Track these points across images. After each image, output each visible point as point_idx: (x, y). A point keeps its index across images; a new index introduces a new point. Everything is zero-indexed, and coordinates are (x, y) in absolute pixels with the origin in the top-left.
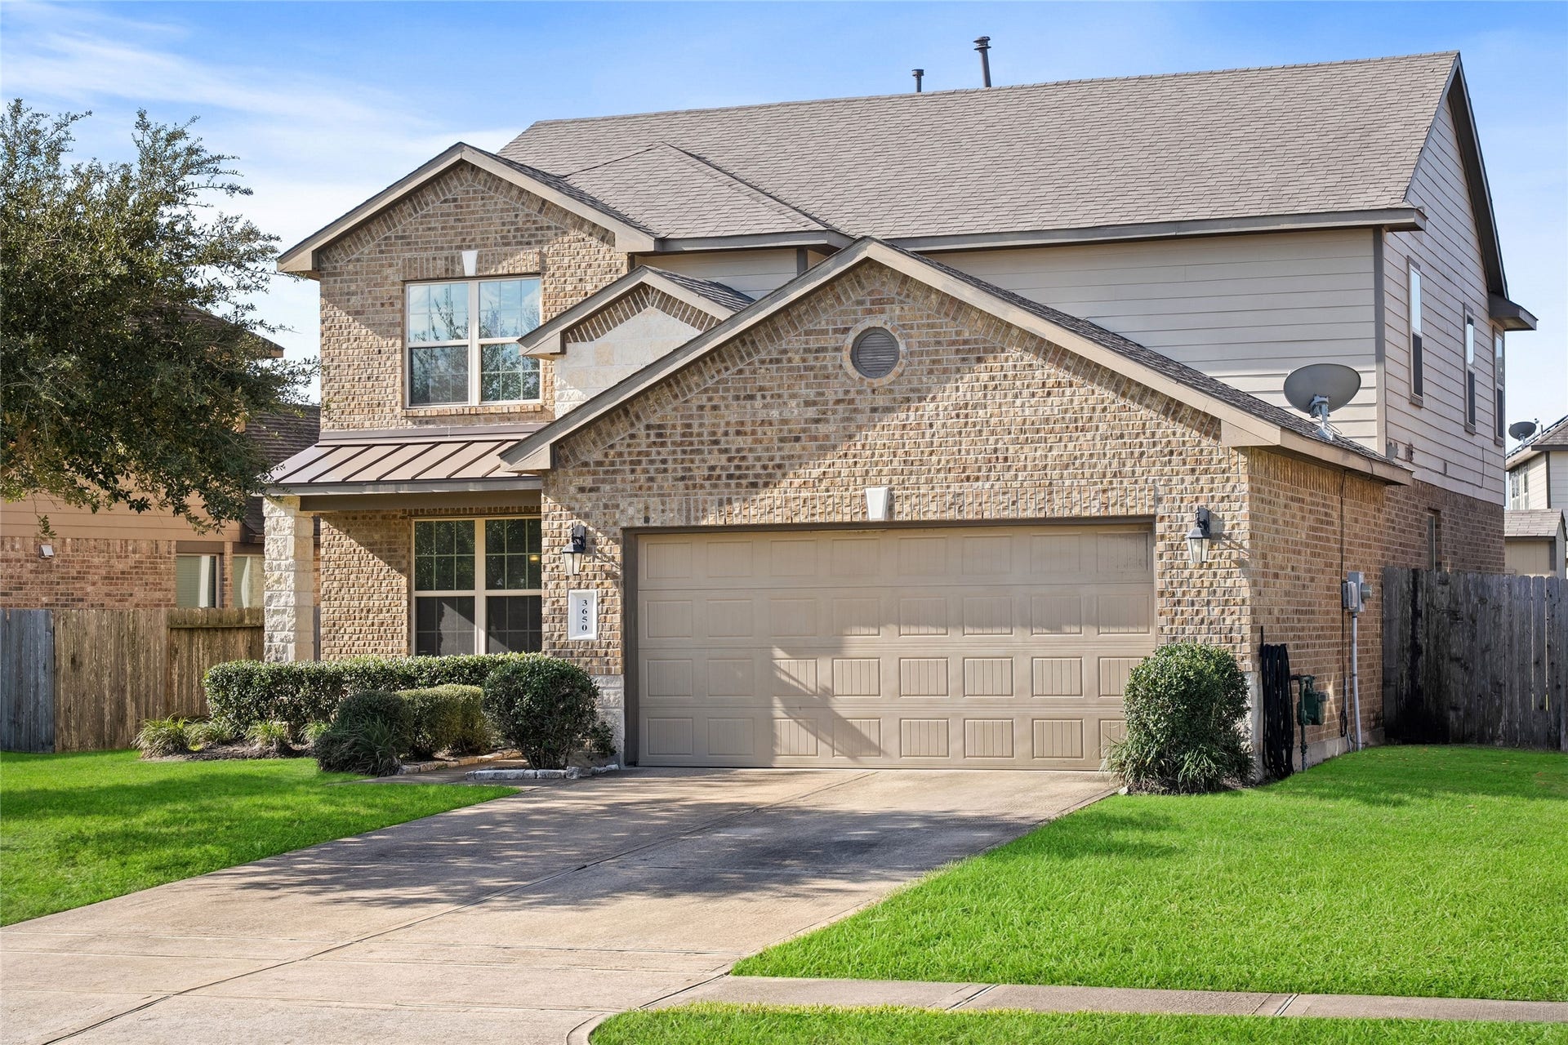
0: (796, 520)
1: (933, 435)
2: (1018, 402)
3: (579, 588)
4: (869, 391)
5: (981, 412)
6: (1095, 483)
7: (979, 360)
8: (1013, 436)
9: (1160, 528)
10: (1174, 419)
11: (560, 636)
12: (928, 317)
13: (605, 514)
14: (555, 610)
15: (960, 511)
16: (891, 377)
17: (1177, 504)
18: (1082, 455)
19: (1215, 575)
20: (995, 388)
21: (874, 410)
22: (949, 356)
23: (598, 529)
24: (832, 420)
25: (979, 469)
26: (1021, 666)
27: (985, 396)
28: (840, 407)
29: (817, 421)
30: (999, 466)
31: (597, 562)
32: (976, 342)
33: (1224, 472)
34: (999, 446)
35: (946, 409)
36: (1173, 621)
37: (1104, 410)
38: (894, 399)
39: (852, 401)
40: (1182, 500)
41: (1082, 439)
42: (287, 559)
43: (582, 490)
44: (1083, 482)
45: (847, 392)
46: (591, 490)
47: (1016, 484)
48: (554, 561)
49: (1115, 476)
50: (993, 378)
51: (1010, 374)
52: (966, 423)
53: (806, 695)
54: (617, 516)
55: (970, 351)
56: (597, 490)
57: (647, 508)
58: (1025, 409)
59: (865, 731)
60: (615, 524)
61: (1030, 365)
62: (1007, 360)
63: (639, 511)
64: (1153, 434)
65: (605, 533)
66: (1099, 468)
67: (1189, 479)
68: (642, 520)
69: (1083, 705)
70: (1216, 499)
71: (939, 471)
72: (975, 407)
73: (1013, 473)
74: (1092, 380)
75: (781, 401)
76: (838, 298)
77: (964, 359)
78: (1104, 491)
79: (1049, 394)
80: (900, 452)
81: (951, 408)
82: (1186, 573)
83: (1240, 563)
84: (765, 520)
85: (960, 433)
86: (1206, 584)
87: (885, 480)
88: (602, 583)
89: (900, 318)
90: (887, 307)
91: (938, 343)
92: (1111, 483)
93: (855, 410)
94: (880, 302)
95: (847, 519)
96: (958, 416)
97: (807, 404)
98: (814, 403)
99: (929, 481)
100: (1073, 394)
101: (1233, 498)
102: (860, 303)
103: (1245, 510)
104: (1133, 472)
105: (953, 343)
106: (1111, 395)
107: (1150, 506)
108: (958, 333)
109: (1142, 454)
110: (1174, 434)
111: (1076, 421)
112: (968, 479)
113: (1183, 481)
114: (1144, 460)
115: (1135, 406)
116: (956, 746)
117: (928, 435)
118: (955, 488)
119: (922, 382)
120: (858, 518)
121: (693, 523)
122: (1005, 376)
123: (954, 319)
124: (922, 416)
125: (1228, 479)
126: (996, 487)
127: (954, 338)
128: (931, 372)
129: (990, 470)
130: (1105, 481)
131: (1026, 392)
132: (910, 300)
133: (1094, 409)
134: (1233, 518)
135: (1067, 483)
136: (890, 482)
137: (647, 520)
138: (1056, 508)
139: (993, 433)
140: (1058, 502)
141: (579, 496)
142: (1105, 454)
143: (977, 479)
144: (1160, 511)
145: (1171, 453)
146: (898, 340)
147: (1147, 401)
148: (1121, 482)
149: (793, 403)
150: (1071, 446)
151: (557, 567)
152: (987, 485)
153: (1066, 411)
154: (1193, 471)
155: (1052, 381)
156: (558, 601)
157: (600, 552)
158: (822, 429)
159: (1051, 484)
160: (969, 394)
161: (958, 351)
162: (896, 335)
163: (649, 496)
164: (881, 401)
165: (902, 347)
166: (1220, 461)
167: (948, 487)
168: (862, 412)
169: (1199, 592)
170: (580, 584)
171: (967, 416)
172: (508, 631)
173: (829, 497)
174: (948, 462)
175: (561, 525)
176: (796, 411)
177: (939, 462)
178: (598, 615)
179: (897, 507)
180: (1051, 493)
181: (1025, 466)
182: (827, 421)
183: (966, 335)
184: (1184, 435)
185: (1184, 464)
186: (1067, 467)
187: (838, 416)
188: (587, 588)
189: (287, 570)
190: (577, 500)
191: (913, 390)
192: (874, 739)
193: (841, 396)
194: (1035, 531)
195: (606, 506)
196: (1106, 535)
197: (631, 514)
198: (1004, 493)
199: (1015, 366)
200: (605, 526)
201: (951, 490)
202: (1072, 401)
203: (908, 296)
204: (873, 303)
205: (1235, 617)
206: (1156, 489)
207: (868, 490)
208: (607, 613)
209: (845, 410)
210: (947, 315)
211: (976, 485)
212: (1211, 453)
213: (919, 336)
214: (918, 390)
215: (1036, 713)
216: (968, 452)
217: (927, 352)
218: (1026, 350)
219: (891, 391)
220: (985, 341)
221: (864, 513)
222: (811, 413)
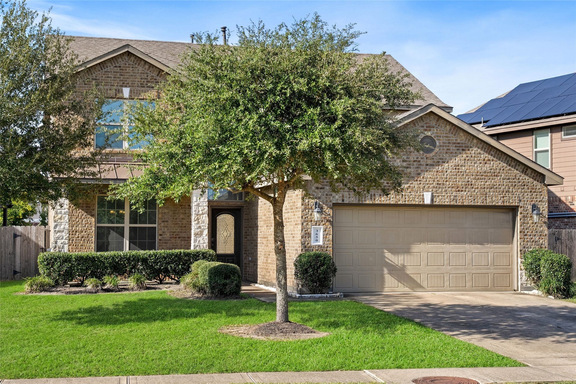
0: (399, 203)
1: (447, 175)
2: (476, 165)
3: (316, 225)
4: (425, 158)
5: (463, 168)
6: (500, 194)
7: (463, 150)
8: (474, 177)
9: (520, 210)
10: (525, 174)
11: (308, 243)
12: (446, 133)
13: (326, 198)
14: (306, 233)
15: (456, 202)
16: (433, 153)
17: (526, 202)
18: (496, 184)
19: (537, 226)
20: (468, 160)
21: (427, 165)
22: (453, 148)
23: (324, 203)
24: (412, 168)
25: (463, 188)
26: (469, 256)
27: (465, 162)
28: (415, 163)
29: (407, 168)
30: (469, 187)
31: (323, 216)
32: (462, 143)
33: (540, 192)
34: (469, 180)
35: (452, 166)
36: (524, 241)
37: (503, 170)
38: (434, 162)
39: (419, 161)
40: (527, 201)
41: (496, 179)
42: (65, 209)
43: (317, 188)
44: (496, 194)
45: (417, 158)
46: (321, 188)
47: (475, 193)
48: (306, 215)
49: (507, 192)
50: (467, 157)
51: (473, 155)
52: (458, 172)
53: (394, 266)
54: (331, 199)
55: (460, 147)
56: (323, 188)
57: (343, 196)
58: (478, 168)
59: (415, 279)
60: (330, 201)
61: (480, 153)
62: (472, 151)
63: (340, 197)
64: (519, 179)
65: (327, 205)
66: (502, 189)
67: (530, 194)
68: (341, 201)
69: (489, 269)
70: (538, 201)
71: (449, 187)
72: (461, 166)
73: (474, 189)
74: (499, 160)
75: (394, 160)
76: (415, 124)
77: (458, 149)
78: (503, 197)
79: (486, 163)
80: (436, 180)
81: (453, 166)
82: (528, 225)
83: (545, 223)
84: (388, 202)
85: (456, 175)
86: (534, 229)
87: (430, 190)
88: (325, 224)
89: (436, 133)
90: (432, 129)
91: (449, 143)
92: (505, 194)
93: (421, 165)
94: (429, 127)
95: (417, 203)
96: (456, 169)
97: (404, 161)
98: (406, 161)
99: (446, 191)
100: (494, 164)
101: (543, 201)
102: (423, 127)
103: (547, 205)
104: (512, 191)
105: (454, 143)
106: (505, 165)
107: (518, 203)
108: (456, 140)
109: (515, 185)
110: (525, 179)
111: (494, 173)
112: (459, 191)
113: (528, 195)
114: (516, 187)
115: (513, 169)
116: (447, 284)
117: (445, 175)
118: (454, 194)
119: (443, 156)
120: (422, 203)
121: (361, 202)
122: (472, 156)
123: (455, 135)
124: (444, 168)
125: (541, 195)
126: (468, 194)
127: (454, 141)
128: (447, 153)
129: (466, 188)
130: (504, 193)
131: (478, 162)
132: (440, 127)
133: (500, 169)
134: (543, 207)
135: (491, 194)
136: (432, 191)
137: (343, 200)
138: (488, 202)
139: (467, 175)
140: (489, 200)
141: (316, 190)
142: (504, 185)
143: (462, 191)
144: (521, 205)
145: (524, 185)
146: (436, 141)
147: (517, 168)
148: (509, 194)
149: (398, 161)
150: (493, 181)
151: (307, 217)
152: (465, 193)
153: (491, 169)
154: (531, 191)
155: (487, 159)
156: (307, 230)
157: (324, 212)
158: (409, 170)
159: (486, 194)
160: (459, 161)
161: (456, 146)
162: (435, 139)
163: (344, 191)
164: (429, 162)
165: (438, 144)
166: (539, 189)
167: (452, 193)
168: (423, 165)
169: (532, 232)
170: (316, 224)
171: (458, 169)
172: (137, 241)
173: (411, 195)
174: (452, 184)
175: (309, 201)
176: (399, 164)
177: (449, 184)
178: (323, 235)
179: (435, 200)
180: (486, 197)
181: (478, 187)
182: (410, 168)
183: (459, 141)
184: (528, 180)
185: (528, 189)
186: (491, 188)
187: (415, 166)
188: (319, 225)
189: (65, 214)
190: (315, 192)
191: (440, 159)
192: (419, 281)
193: (415, 159)
194: (473, 210)
195: (327, 195)
196: (496, 212)
197: (337, 198)
198: (471, 196)
199: (475, 153)
200: (326, 202)
201: (453, 194)
202: (493, 166)
203: (439, 126)
204: (427, 127)
205: (543, 240)
206: (519, 197)
207: (424, 193)
208: (327, 235)
209: (417, 164)
210: (452, 133)
211: (461, 193)
212: (536, 186)
213: (443, 140)
214: (442, 159)
215: (474, 272)
216: (459, 181)
217: (445, 146)
218: (478, 148)
219: (433, 159)
220: (465, 144)
221: (423, 201)
222: (405, 164)
